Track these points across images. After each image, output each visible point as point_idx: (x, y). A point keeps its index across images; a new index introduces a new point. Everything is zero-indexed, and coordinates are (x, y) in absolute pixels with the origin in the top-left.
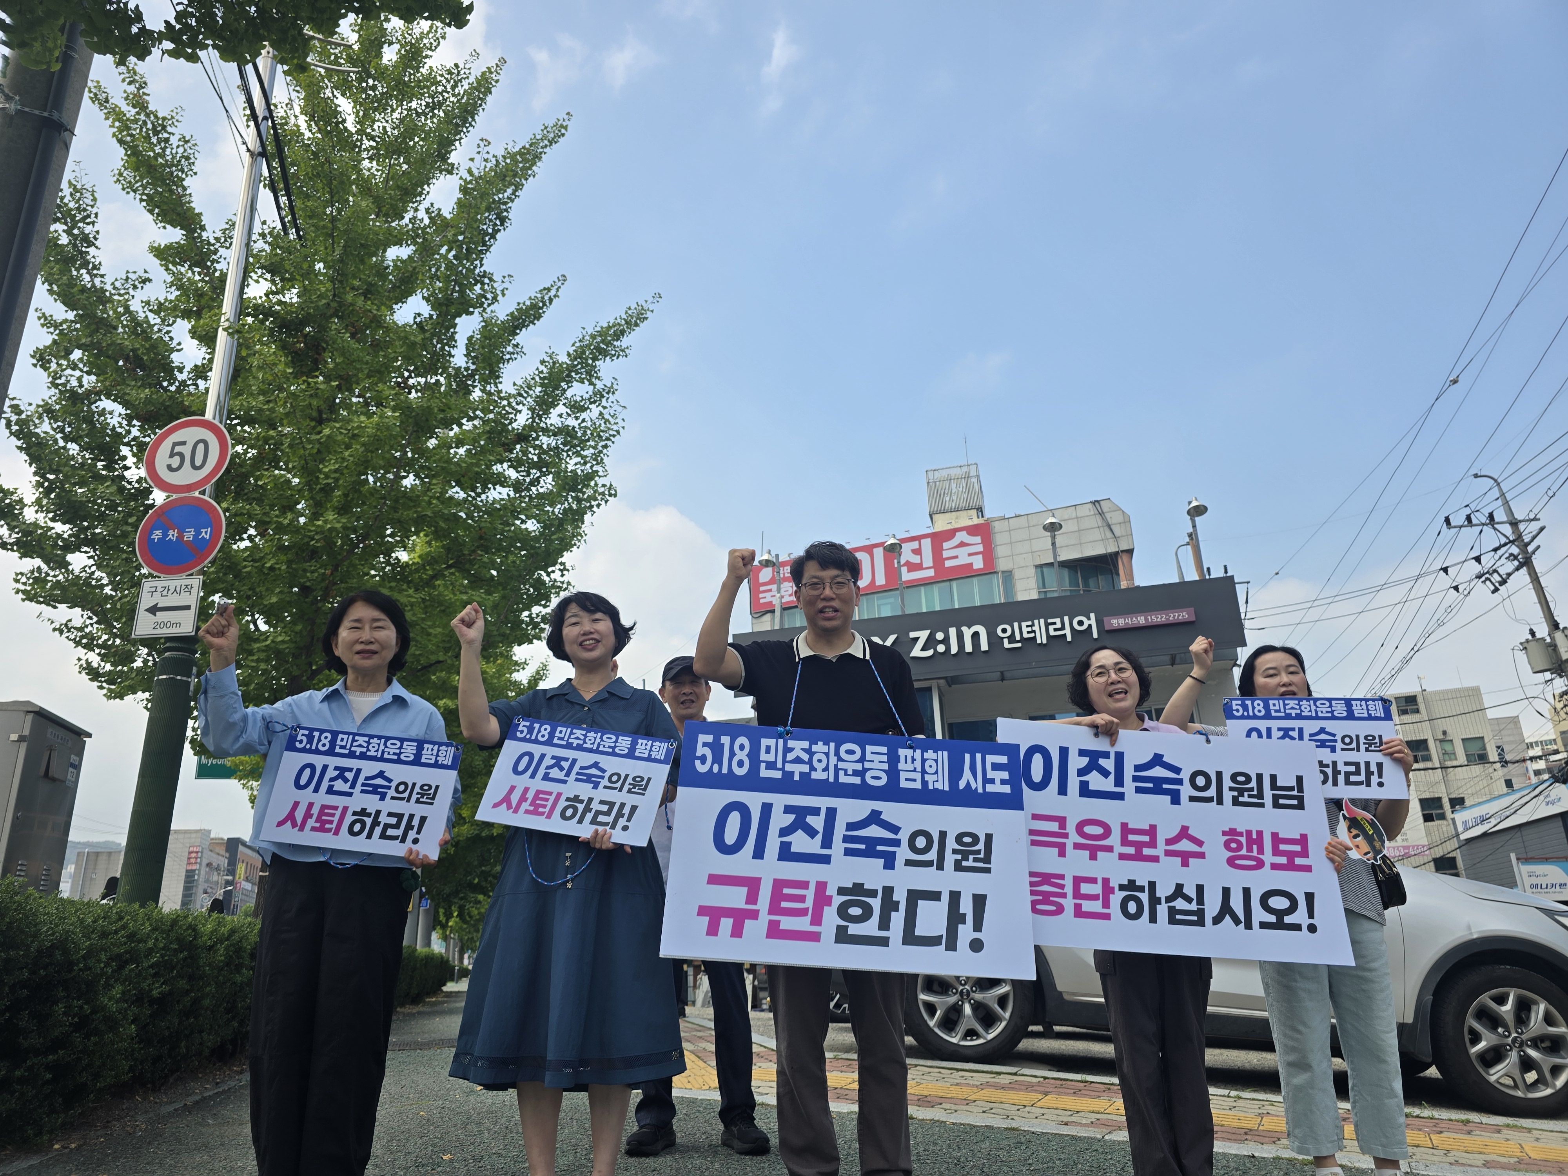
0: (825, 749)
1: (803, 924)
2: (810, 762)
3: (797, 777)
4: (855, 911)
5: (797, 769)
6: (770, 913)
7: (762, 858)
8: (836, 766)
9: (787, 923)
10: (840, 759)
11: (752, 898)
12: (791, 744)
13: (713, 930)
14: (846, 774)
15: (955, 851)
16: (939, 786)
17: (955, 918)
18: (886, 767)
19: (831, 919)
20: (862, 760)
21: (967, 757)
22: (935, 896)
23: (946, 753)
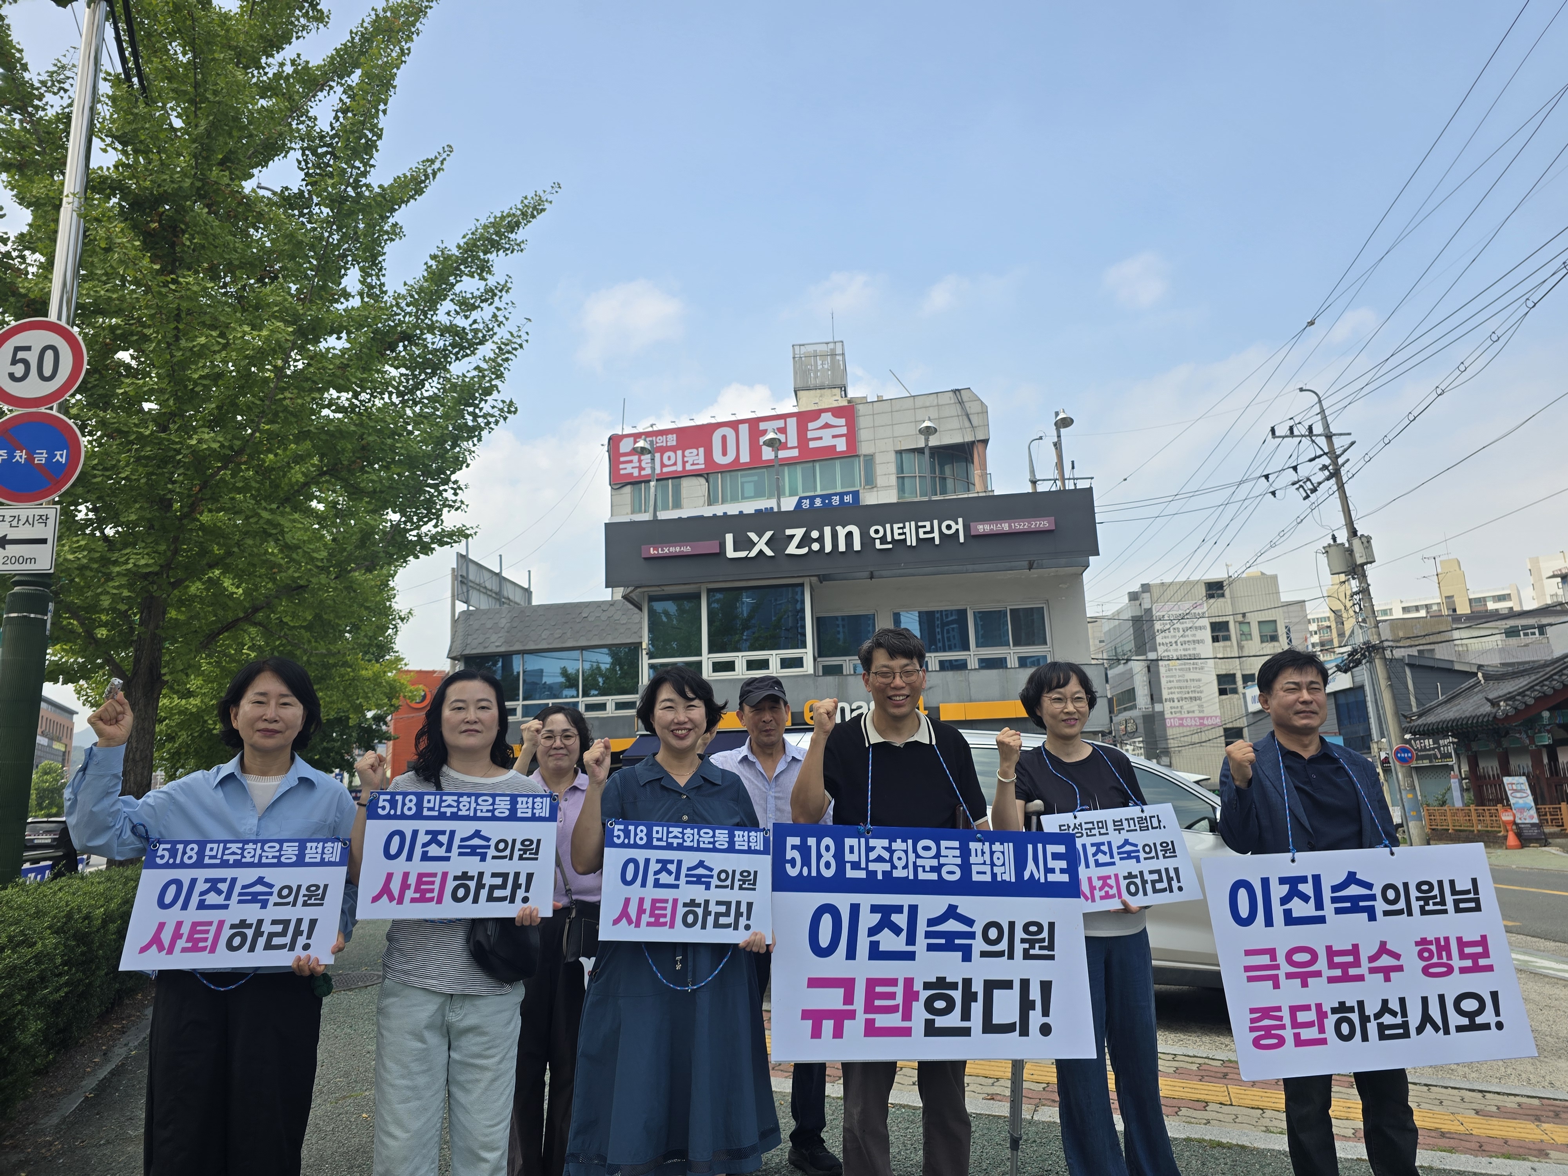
0: (903, 846)
1: (894, 1020)
2: (891, 860)
3: (880, 877)
4: (940, 1004)
5: (880, 868)
6: (866, 1012)
7: (854, 958)
8: (915, 863)
9: (882, 1021)
10: (918, 856)
11: (849, 998)
12: (873, 842)
13: (816, 1033)
14: (924, 871)
15: (1023, 941)
16: (1006, 877)
17: (1026, 1005)
18: (959, 861)
19: (919, 1013)
20: (938, 856)
21: (1030, 847)
22: (1007, 985)
23: (1011, 845)
